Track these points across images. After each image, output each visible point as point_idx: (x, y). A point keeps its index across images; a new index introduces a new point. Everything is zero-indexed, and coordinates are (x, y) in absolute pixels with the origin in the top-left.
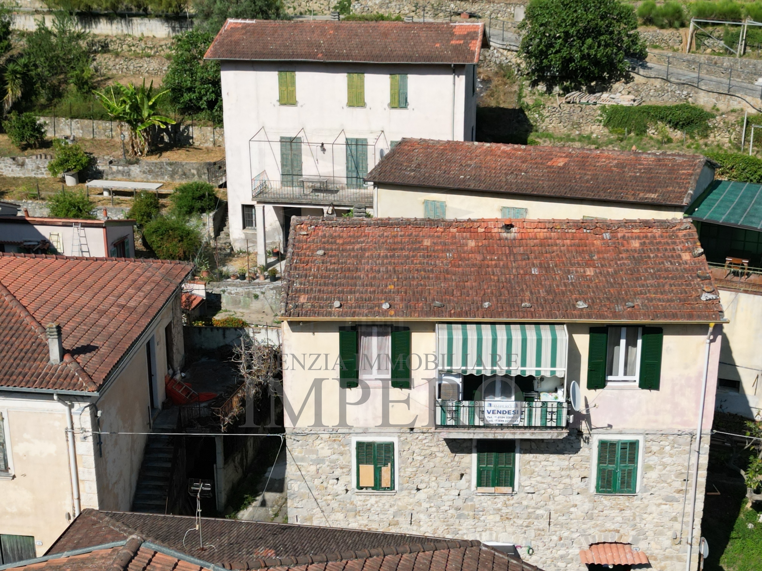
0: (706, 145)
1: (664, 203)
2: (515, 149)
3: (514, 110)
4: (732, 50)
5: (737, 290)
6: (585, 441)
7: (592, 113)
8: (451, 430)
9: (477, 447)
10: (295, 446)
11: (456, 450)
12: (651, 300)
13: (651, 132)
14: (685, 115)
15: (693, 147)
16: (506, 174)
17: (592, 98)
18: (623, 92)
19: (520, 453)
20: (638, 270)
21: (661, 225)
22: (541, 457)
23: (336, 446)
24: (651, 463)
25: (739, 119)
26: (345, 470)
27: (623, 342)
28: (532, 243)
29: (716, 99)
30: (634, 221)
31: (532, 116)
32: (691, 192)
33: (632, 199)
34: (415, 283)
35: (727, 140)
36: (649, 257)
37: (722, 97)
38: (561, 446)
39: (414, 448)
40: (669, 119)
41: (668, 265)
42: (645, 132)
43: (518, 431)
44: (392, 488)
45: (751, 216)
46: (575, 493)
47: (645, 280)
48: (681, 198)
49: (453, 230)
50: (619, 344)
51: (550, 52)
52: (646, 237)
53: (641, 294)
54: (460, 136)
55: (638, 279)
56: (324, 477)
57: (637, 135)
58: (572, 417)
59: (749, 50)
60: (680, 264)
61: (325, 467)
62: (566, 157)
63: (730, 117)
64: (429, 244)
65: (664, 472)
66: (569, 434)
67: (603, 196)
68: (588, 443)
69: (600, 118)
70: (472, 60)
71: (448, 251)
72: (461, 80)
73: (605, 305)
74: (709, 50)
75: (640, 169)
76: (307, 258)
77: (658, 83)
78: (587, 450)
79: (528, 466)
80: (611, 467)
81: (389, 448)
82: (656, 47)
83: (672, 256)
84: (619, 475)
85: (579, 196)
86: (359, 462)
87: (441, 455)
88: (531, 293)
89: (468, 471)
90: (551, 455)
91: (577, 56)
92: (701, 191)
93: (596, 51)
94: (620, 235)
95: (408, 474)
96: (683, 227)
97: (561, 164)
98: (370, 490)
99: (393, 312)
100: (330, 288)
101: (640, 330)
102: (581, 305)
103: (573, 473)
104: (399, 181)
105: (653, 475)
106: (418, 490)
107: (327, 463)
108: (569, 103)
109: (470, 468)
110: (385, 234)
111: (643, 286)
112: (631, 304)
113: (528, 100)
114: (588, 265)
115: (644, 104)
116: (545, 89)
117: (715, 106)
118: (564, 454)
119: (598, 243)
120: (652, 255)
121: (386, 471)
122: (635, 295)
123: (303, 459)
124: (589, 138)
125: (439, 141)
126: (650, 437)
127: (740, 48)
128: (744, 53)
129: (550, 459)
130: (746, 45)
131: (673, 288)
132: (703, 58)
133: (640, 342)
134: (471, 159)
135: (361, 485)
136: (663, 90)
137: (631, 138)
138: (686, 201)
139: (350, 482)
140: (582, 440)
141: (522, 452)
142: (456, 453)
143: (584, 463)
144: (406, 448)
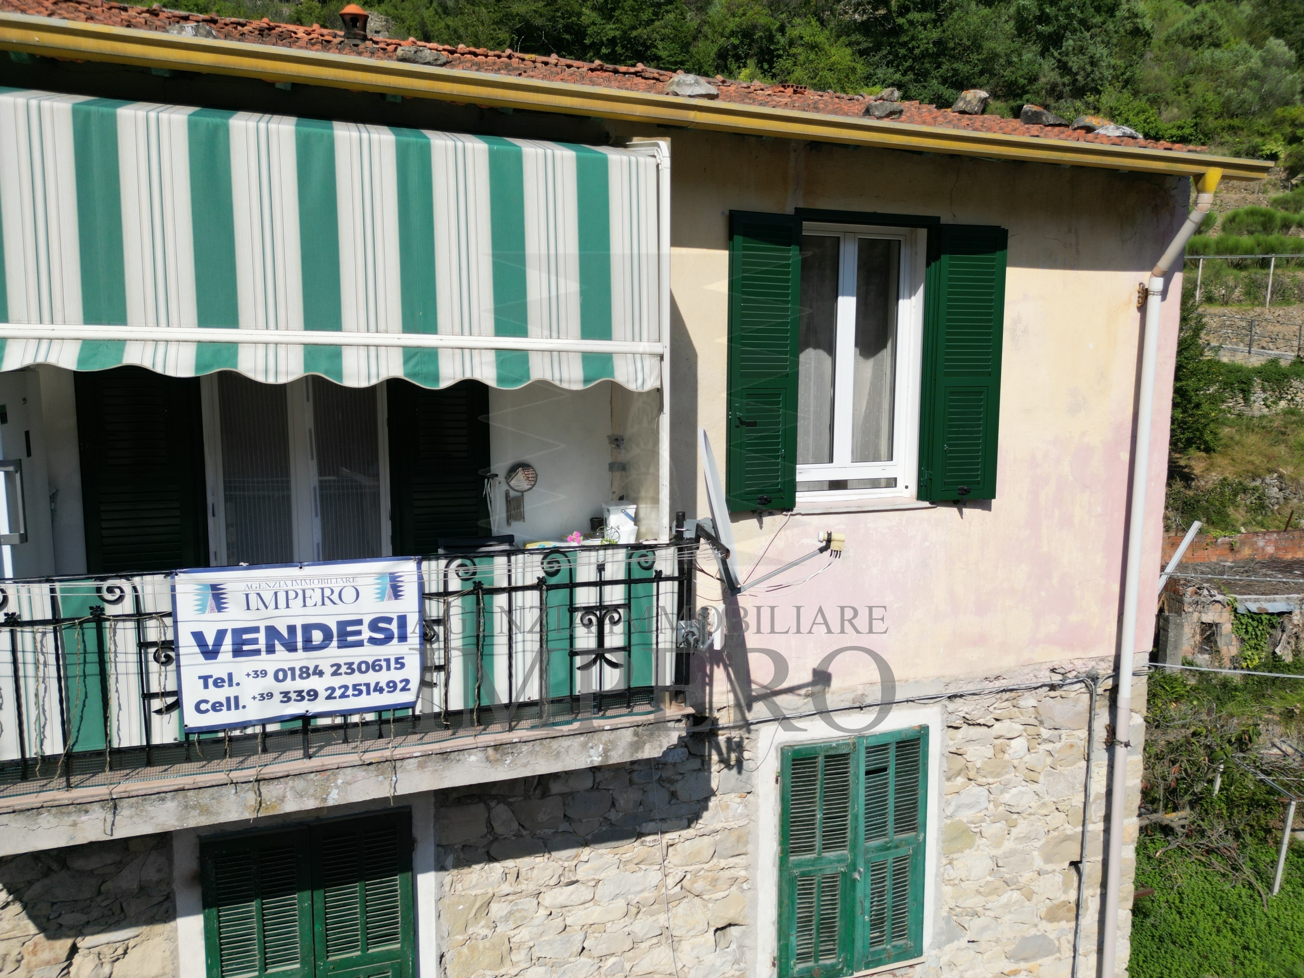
6: (725, 762)
9: (200, 878)
11: (68, 919)
19: (441, 867)
22: (538, 868)
24: (966, 815)
65: (1009, 844)
68: (740, 763)
78: (733, 799)
79: (480, 929)
80: (833, 860)
84: (863, 889)
90: (586, 852)
103: (680, 916)
105: (974, 864)
118: (640, 835)
126: (962, 707)
129: (580, 875)
140: (715, 757)
141: (450, 860)
142: (81, 931)
143: (723, 863)
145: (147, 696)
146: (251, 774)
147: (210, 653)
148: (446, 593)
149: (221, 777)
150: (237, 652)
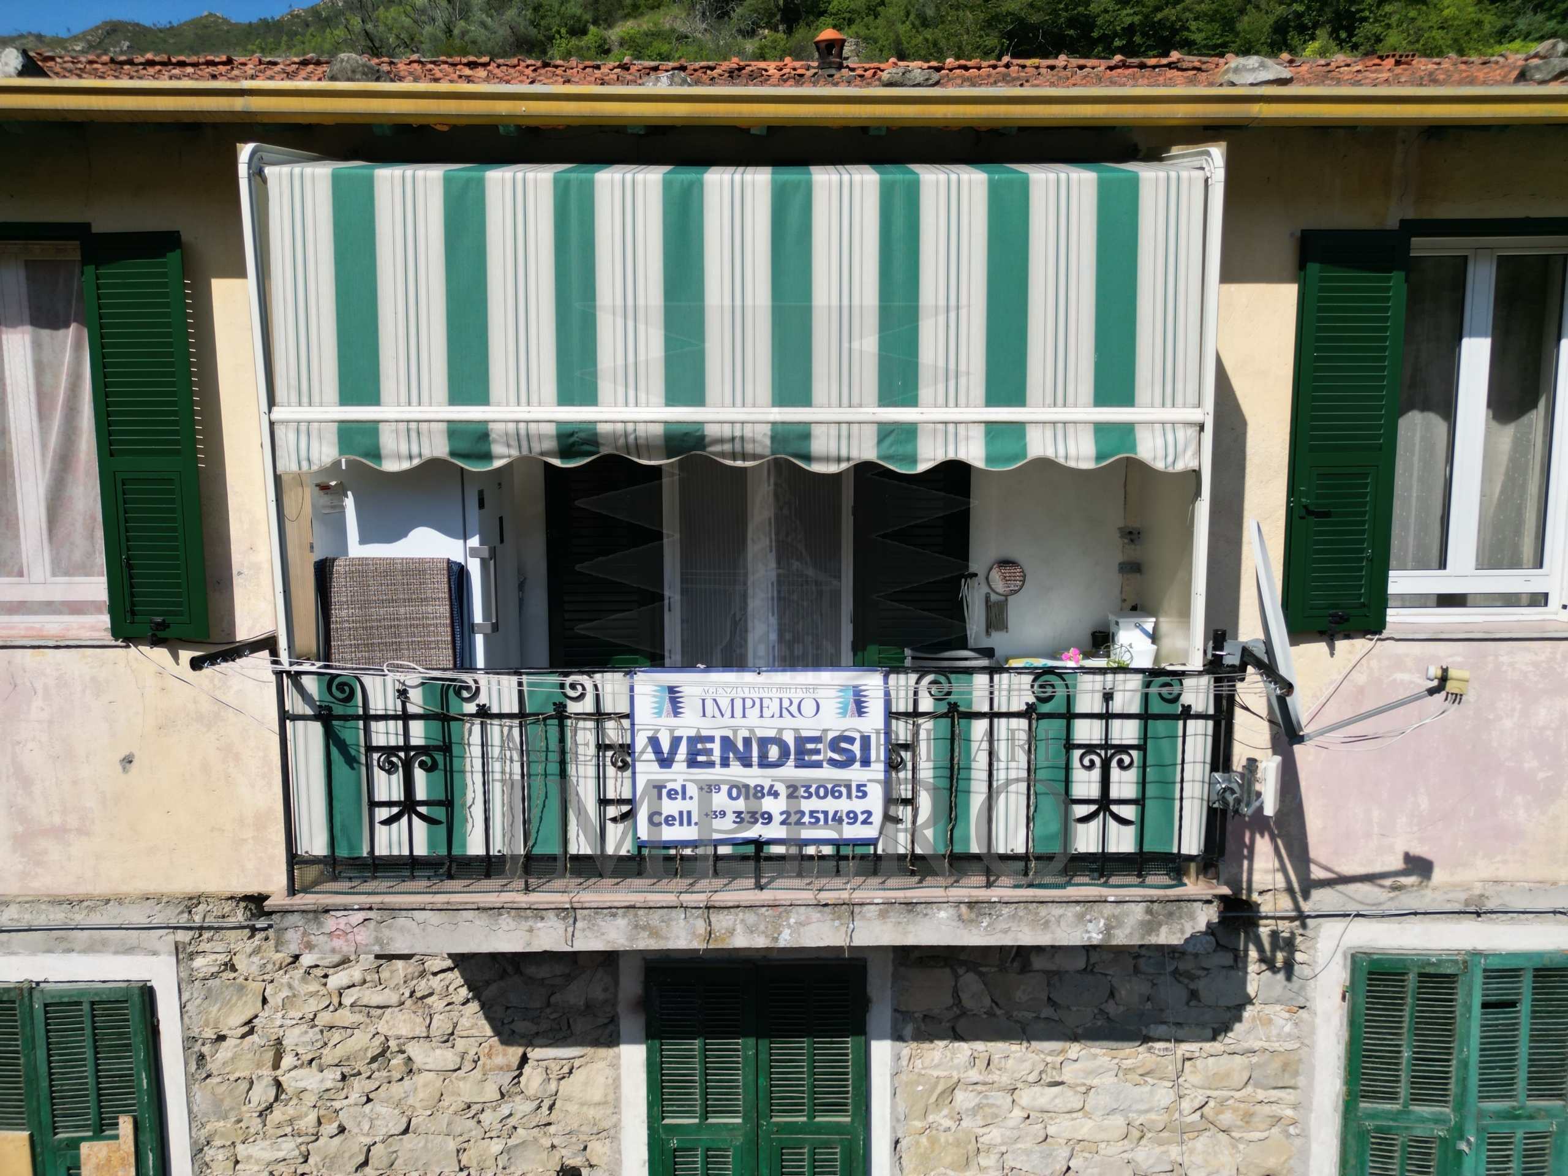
6: (1268, 962)
9: (644, 1004)
11: (520, 1026)
19: (898, 1037)
22: (1015, 1058)
38: (1131, 991)
68: (1289, 968)
78: (1279, 1014)
79: (941, 1118)
80: (1427, 1118)
84: (1475, 1166)
87: (446, 1057)
89: (598, 1151)
90: (1075, 1049)
103: (1199, 1154)
109: (609, 1133)
118: (1146, 1039)
121: (107, 1164)
129: (1068, 1074)
140: (1253, 954)
141: (909, 1030)
142: (530, 1041)
143: (1261, 1094)
144: (233, 1021)
145: (604, 802)
146: (699, 899)
147: (665, 762)
148: (916, 714)
149: (670, 899)
150: (692, 763)
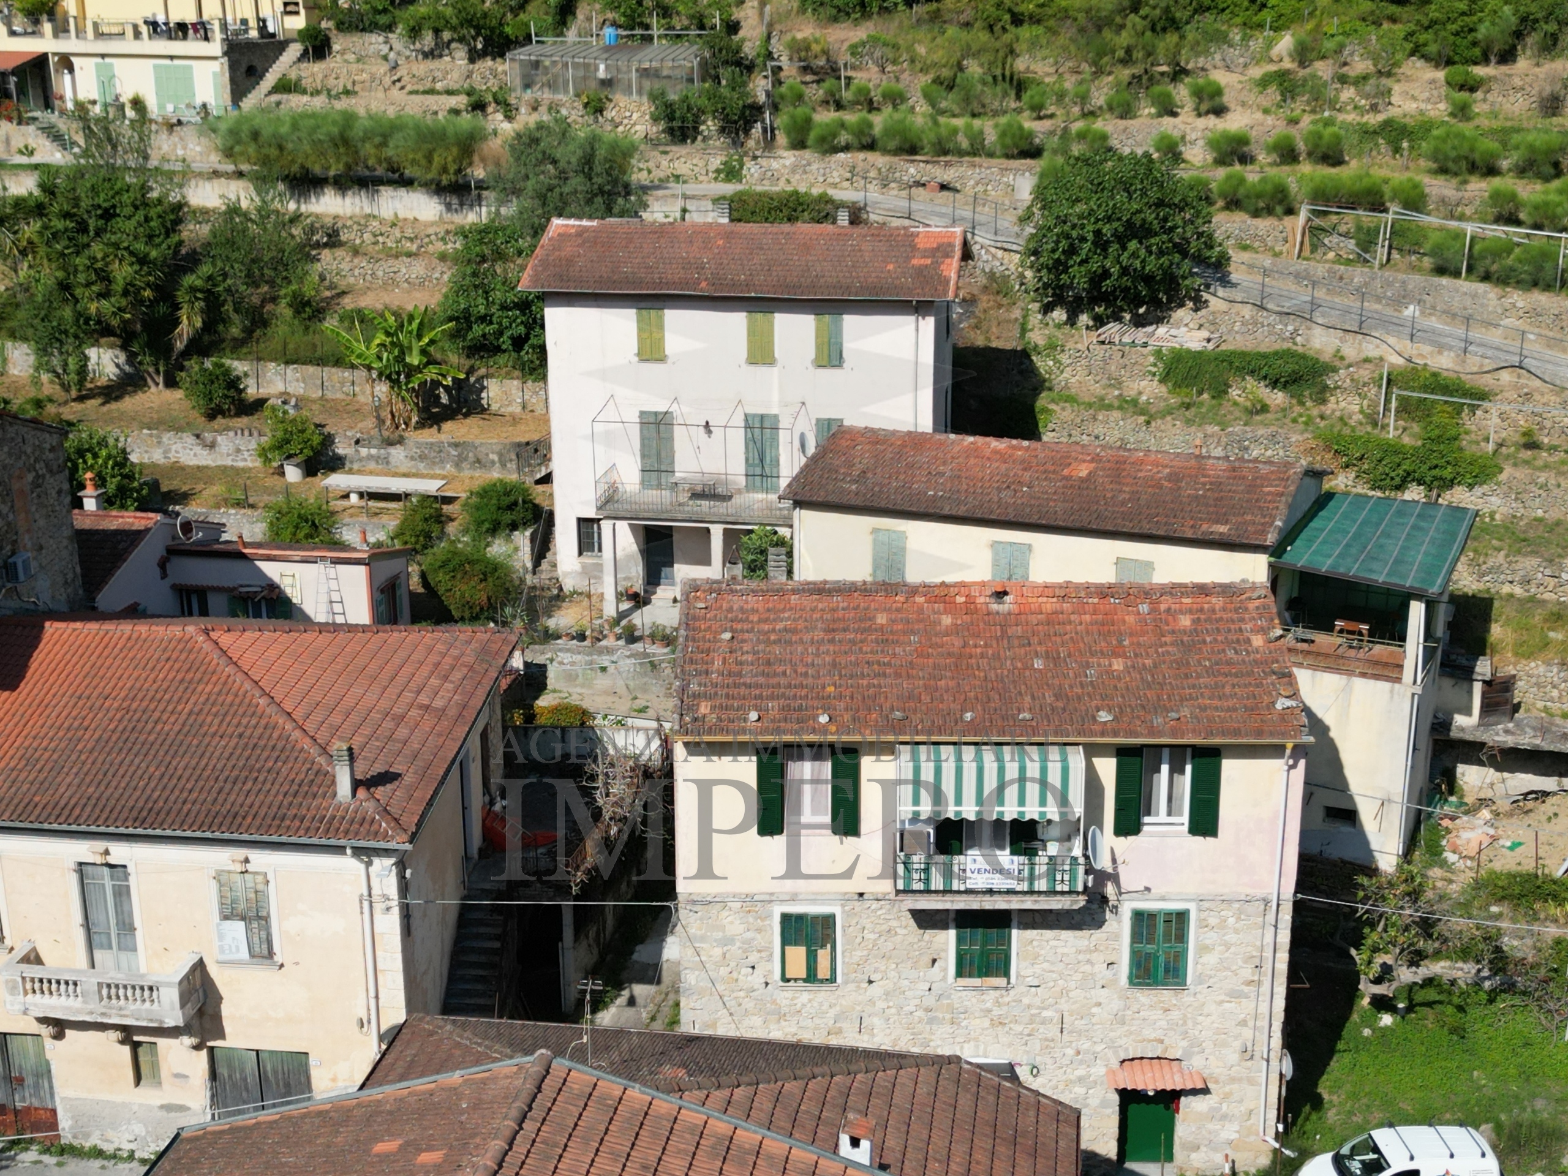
0: (1322, 417)
1: (1238, 541)
2: (1014, 447)
3: (1014, 352)
4: (1367, 256)
5: (1350, 673)
6: (1111, 911)
7: (1141, 360)
8: (918, 897)
10: (692, 920)
11: (924, 924)
12: (1203, 709)
13: (1234, 393)
14: (1289, 368)
15: (1301, 420)
16: (999, 489)
17: (1141, 334)
18: (1191, 325)
19: (1019, 929)
20: (1188, 663)
21: (1224, 592)
22: (1048, 934)
23: (751, 920)
24: (1207, 942)
25: (1376, 375)
26: (764, 954)
27: (1165, 768)
28: (1034, 619)
29: (1342, 341)
30: (1185, 586)
31: (1043, 364)
32: (1279, 523)
33: (1189, 534)
34: (865, 682)
35: (1357, 408)
36: (1204, 642)
37: (1349, 337)
38: (1077, 918)
39: (865, 922)
40: (1263, 372)
41: (1230, 654)
42: (1226, 393)
43: (1014, 898)
44: (832, 980)
45: (1373, 558)
46: (1099, 986)
47: (1198, 677)
48: (1264, 532)
49: (919, 599)
50: (1158, 771)
51: (1071, 262)
52: (1201, 610)
53: (1191, 699)
54: (926, 422)
55: (1186, 676)
56: (733, 964)
57: (1213, 397)
58: (1091, 877)
59: (1395, 255)
60: (1248, 653)
61: (735, 950)
62: (1092, 461)
63: (1361, 372)
64: (884, 622)
65: (1227, 955)
66: (1088, 901)
67: (1146, 528)
68: (1116, 913)
69: (1154, 369)
70: (946, 293)
71: (913, 633)
72: (928, 325)
73: (1138, 717)
74: (1331, 255)
75: (1204, 484)
76: (707, 645)
77: (1247, 311)
78: (1115, 924)
79: (1029, 948)
80: (1150, 948)
81: (828, 921)
82: (1245, 248)
83: (1238, 641)
84: (1162, 960)
85: (1110, 528)
86: (785, 941)
87: (904, 931)
88: (1033, 698)
89: (942, 955)
90: (1064, 932)
91: (1115, 270)
92: (1299, 515)
93: (1143, 261)
94: (1163, 607)
95: (855, 959)
96: (1255, 595)
97: (1084, 474)
98: (800, 983)
99: (833, 728)
100: (743, 691)
101: (1189, 751)
102: (1104, 716)
103: (1095, 957)
104: (832, 498)
105: (1211, 959)
106: (870, 982)
107: (738, 944)
108: (1103, 343)
109: (946, 951)
110: (820, 606)
111: (1194, 686)
112: (1174, 715)
113: (1037, 337)
114: (1116, 655)
115: (1223, 347)
116: (1064, 317)
117: (1338, 351)
118: (1081, 929)
119: (1130, 619)
120: (1208, 639)
121: (823, 955)
122: (1182, 700)
123: (703, 939)
124: (1135, 402)
125: (894, 433)
126: (1206, 905)
127: (1381, 253)
128: (1388, 260)
129: (1061, 938)
130: (1390, 247)
131: (1237, 690)
132: (1320, 270)
133: (1188, 768)
134: (944, 463)
135: (788, 976)
136: (1255, 323)
137: (1202, 404)
138: (1271, 538)
139: (771, 972)
140: (1107, 909)
141: (1021, 927)
142: (926, 928)
143: (1110, 943)
144: (853, 922)
